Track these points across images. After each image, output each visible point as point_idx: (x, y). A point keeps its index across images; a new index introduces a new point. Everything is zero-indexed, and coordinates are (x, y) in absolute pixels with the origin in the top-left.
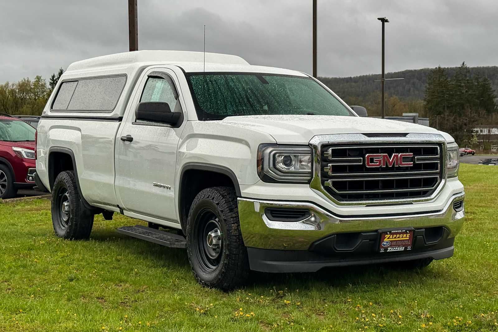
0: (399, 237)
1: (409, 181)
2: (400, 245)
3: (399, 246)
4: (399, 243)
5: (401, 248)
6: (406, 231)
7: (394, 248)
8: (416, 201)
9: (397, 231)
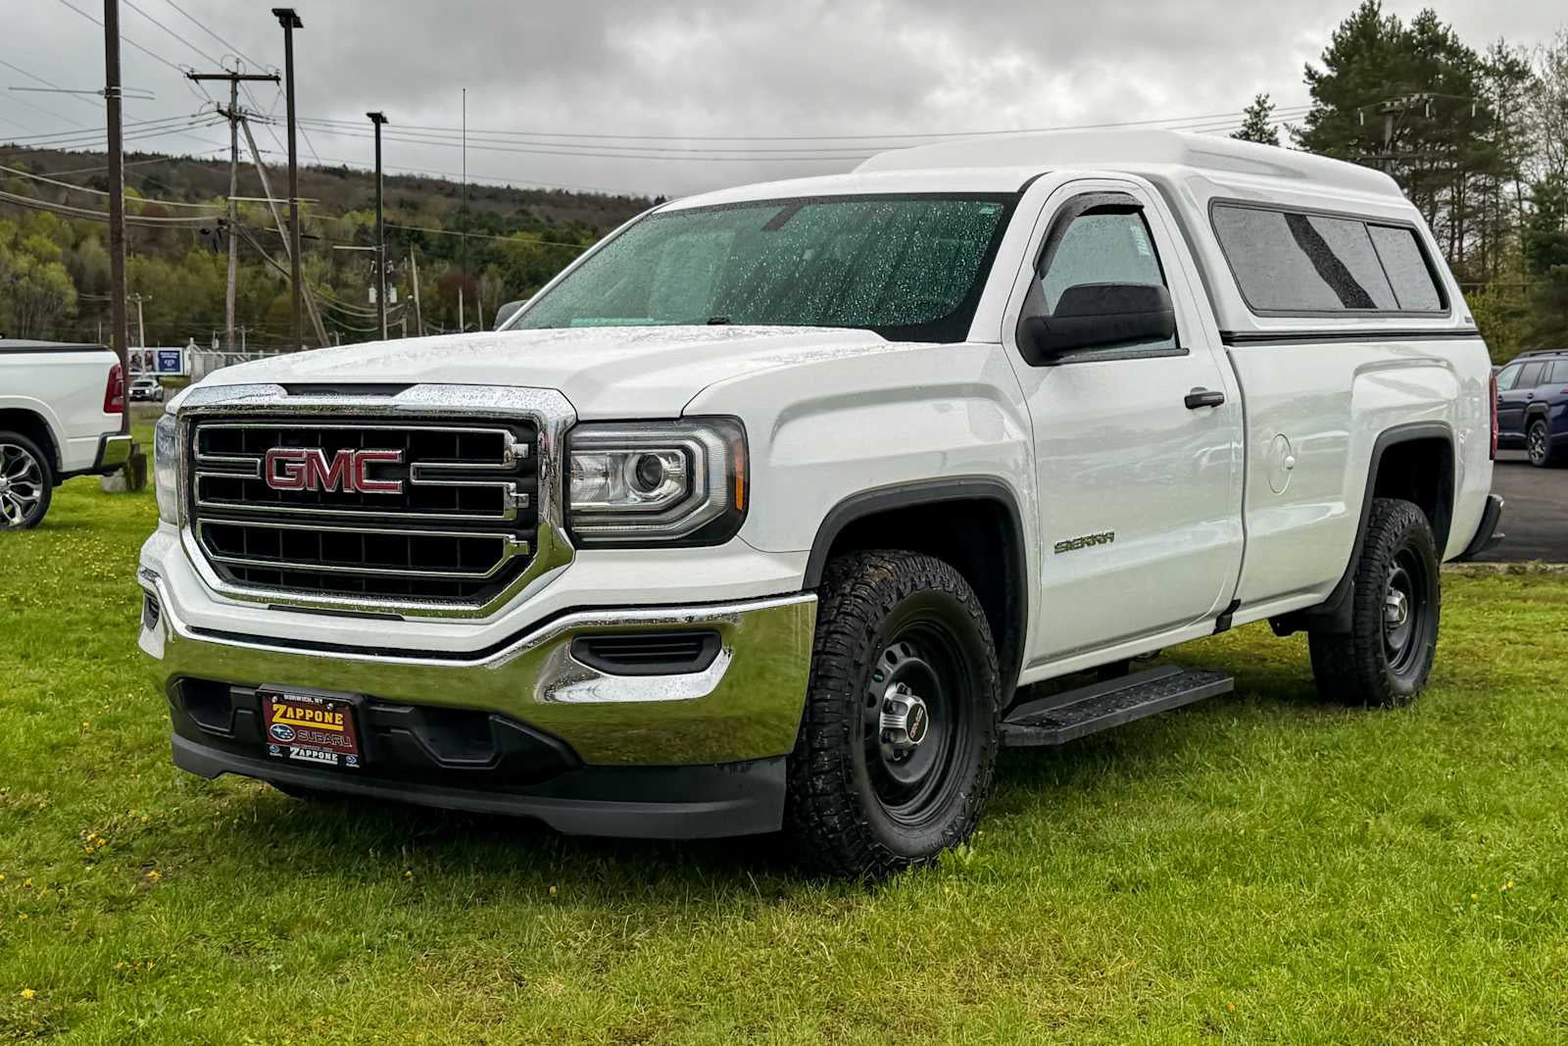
0: (312, 720)
1: (363, 540)
2: (326, 746)
3: (322, 747)
4: (317, 737)
5: (328, 756)
6: (326, 702)
7: (309, 753)
8: (411, 612)
9: (299, 699)
